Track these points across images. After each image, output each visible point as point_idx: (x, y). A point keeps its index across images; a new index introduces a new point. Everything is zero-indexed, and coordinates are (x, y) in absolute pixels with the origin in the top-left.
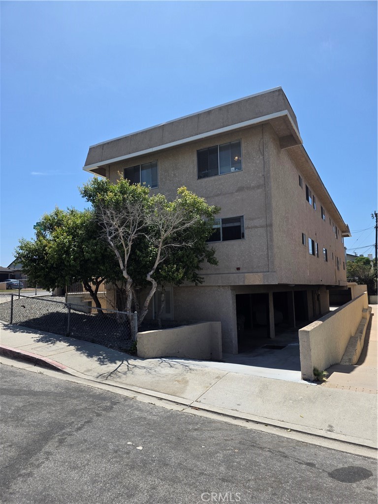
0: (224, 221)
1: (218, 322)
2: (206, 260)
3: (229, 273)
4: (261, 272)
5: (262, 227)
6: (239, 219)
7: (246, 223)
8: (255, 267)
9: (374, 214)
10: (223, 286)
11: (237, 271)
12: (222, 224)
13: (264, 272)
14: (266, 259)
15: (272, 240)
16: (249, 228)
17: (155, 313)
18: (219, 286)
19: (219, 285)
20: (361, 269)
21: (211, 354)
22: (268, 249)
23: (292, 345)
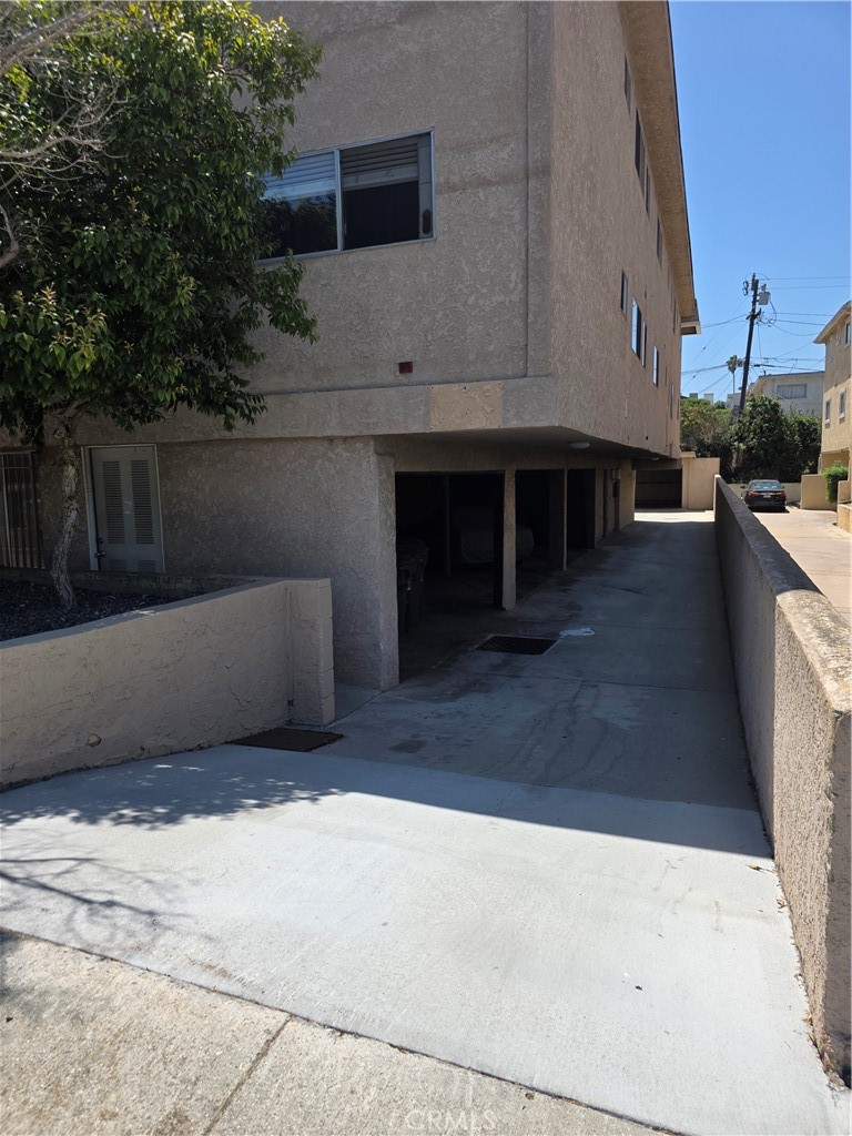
0: (352, 160)
1: (319, 582)
2: (264, 316)
3: (368, 387)
4: (492, 379)
5: (504, 180)
6: (413, 147)
7: (441, 167)
8: (472, 357)
9: (750, 282)
10: (345, 439)
11: (403, 378)
12: (343, 175)
13: (506, 378)
14: (518, 323)
15: (545, 239)
16: (453, 188)
17: (99, 541)
18: (331, 440)
19: (329, 433)
20: (706, 420)
21: (290, 703)
22: (526, 277)
23: (573, 633)
